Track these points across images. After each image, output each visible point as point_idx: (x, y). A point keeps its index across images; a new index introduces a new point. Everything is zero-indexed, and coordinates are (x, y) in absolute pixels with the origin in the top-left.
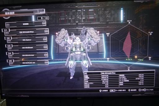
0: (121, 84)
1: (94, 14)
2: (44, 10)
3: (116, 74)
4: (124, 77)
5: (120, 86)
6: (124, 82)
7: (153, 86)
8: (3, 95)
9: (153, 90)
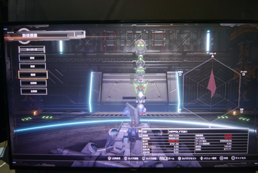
0: (198, 148)
1: (163, 39)
2: (84, 32)
3: (188, 133)
4: (202, 138)
5: (197, 152)
6: (202, 146)
7: (246, 152)
8: (13, 162)
9: (245, 158)
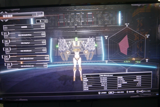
1: (93, 18)
2: (43, 13)
3: (113, 76)
4: (122, 79)
7: (151, 87)
8: (1, 99)
9: (150, 91)
